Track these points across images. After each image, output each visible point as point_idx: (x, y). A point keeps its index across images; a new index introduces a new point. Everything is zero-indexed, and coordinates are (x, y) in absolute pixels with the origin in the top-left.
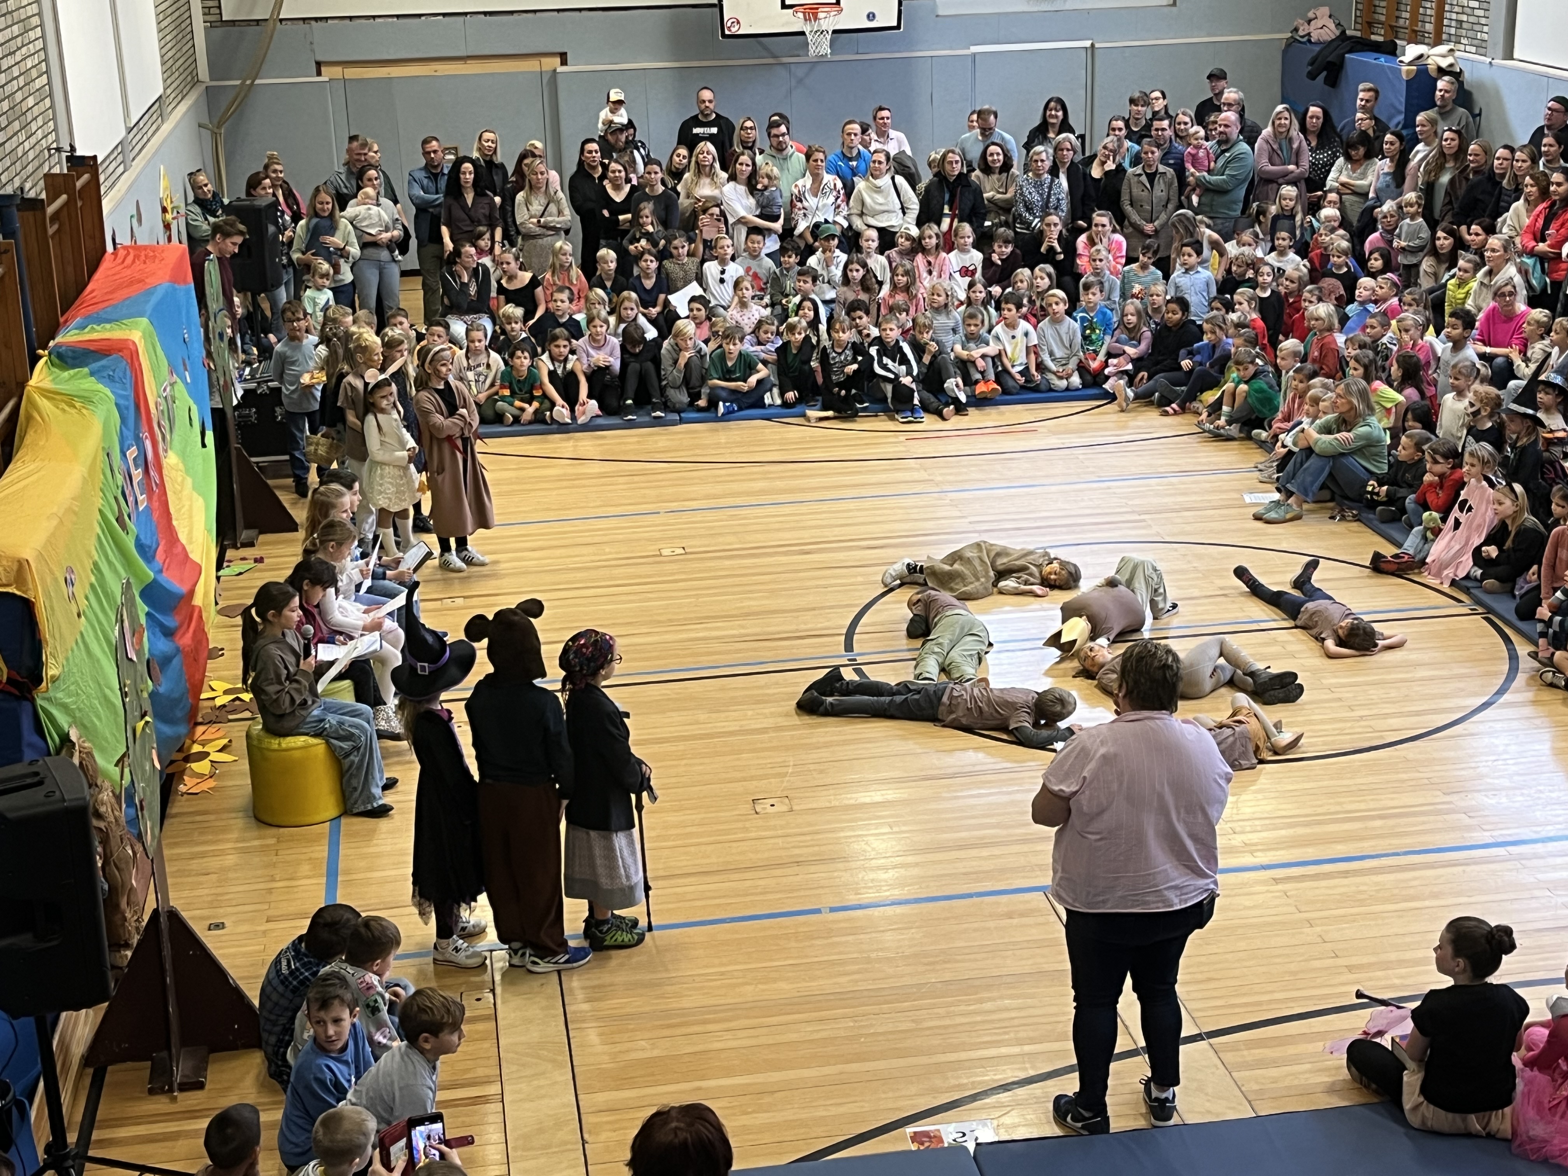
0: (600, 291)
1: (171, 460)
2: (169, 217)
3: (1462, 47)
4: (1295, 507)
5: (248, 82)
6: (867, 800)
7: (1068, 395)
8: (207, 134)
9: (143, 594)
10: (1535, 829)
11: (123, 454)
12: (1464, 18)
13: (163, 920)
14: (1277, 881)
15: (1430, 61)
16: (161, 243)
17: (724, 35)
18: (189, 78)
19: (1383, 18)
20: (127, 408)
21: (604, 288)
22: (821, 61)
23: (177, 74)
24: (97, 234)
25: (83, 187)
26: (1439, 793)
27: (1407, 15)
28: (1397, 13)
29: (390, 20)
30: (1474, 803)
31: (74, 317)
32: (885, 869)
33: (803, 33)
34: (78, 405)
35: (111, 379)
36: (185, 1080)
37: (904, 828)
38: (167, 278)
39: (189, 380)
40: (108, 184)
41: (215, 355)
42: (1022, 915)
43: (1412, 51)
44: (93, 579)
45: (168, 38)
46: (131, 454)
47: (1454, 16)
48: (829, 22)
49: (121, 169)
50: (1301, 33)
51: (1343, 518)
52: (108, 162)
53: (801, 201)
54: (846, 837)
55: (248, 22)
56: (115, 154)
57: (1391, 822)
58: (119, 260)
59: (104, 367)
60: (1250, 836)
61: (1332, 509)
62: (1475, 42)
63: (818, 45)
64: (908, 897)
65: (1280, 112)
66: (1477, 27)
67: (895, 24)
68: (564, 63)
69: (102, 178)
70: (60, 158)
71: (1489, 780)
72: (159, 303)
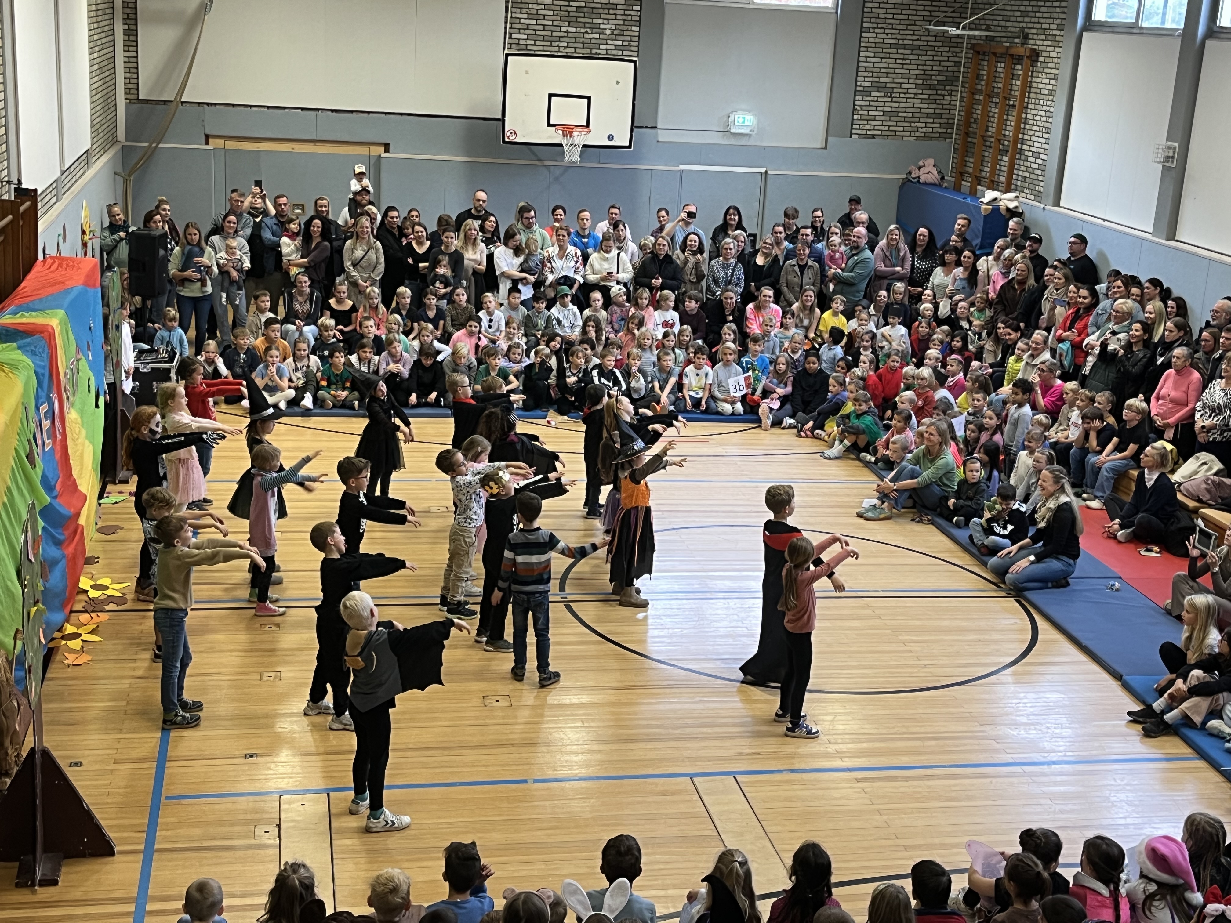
0: (398, 317)
1: (72, 415)
2: (87, 237)
3: (1024, 195)
4: (886, 510)
5: (154, 145)
6: (568, 702)
7: (733, 418)
8: (120, 180)
9: (41, 513)
10: (1042, 754)
11: (37, 408)
12: (1027, 175)
13: (38, 756)
14: (858, 780)
15: (1001, 203)
16: (79, 256)
17: (504, 141)
18: (111, 138)
19: (971, 170)
20: (43, 375)
21: (401, 315)
22: (572, 166)
23: (102, 134)
24: (32, 247)
25: (25, 211)
26: (976, 724)
27: (988, 169)
28: (981, 168)
29: (262, 109)
30: (1000, 733)
31: (9, 305)
32: (577, 753)
33: (561, 145)
34: (6, 370)
35: (33, 353)
36: (44, 878)
37: (593, 724)
38: (81, 282)
39: (90, 358)
40: (43, 210)
41: (111, 341)
42: (674, 793)
43: (990, 195)
44: (5, 499)
45: (98, 108)
46: (43, 409)
47: (1020, 173)
48: (580, 139)
49: (54, 200)
50: (913, 175)
51: (921, 521)
52: (45, 194)
53: (550, 262)
54: (550, 728)
55: (158, 102)
56: (51, 189)
57: (941, 742)
58: (47, 265)
59: (29, 344)
60: (841, 746)
61: (913, 513)
62: (1034, 192)
63: (571, 153)
64: (592, 775)
65: (892, 230)
66: (1036, 182)
67: (627, 144)
68: (387, 151)
69: (39, 205)
70: (9, 188)
71: (1014, 718)
72: (73, 301)
